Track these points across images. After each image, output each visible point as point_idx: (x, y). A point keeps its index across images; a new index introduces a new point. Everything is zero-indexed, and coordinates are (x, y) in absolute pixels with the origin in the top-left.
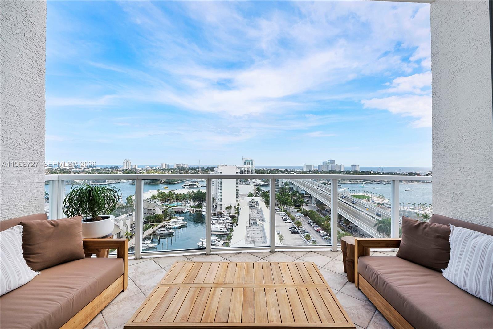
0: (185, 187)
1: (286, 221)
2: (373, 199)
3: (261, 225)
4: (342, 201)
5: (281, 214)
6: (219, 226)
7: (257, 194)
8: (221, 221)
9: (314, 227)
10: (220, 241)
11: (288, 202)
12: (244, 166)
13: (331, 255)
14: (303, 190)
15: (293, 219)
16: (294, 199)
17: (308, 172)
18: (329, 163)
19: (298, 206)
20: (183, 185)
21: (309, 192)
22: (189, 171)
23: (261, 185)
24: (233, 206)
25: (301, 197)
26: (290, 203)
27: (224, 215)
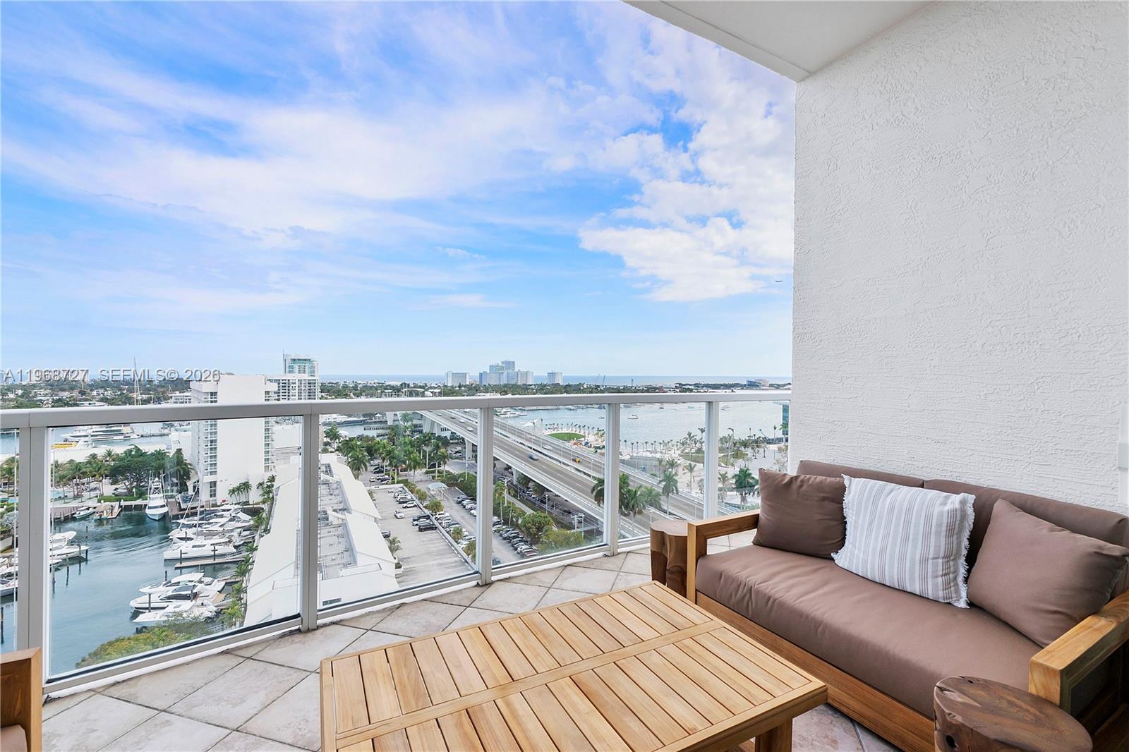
0: (77, 439)
1: (405, 505)
2: (586, 438)
3: (340, 522)
4: (529, 447)
5: (391, 488)
6: (208, 542)
7: (327, 447)
8: (216, 528)
9: (471, 510)
10: (213, 581)
11: (410, 459)
12: (289, 376)
13: (610, 566)
14: (445, 429)
15: (422, 497)
16: (425, 451)
17: (457, 388)
18: (502, 368)
19: (434, 466)
20: (67, 436)
21: (460, 432)
22: (92, 390)
23: (338, 424)
24: (254, 484)
25: (442, 444)
26: (415, 461)
27: (224, 511)
